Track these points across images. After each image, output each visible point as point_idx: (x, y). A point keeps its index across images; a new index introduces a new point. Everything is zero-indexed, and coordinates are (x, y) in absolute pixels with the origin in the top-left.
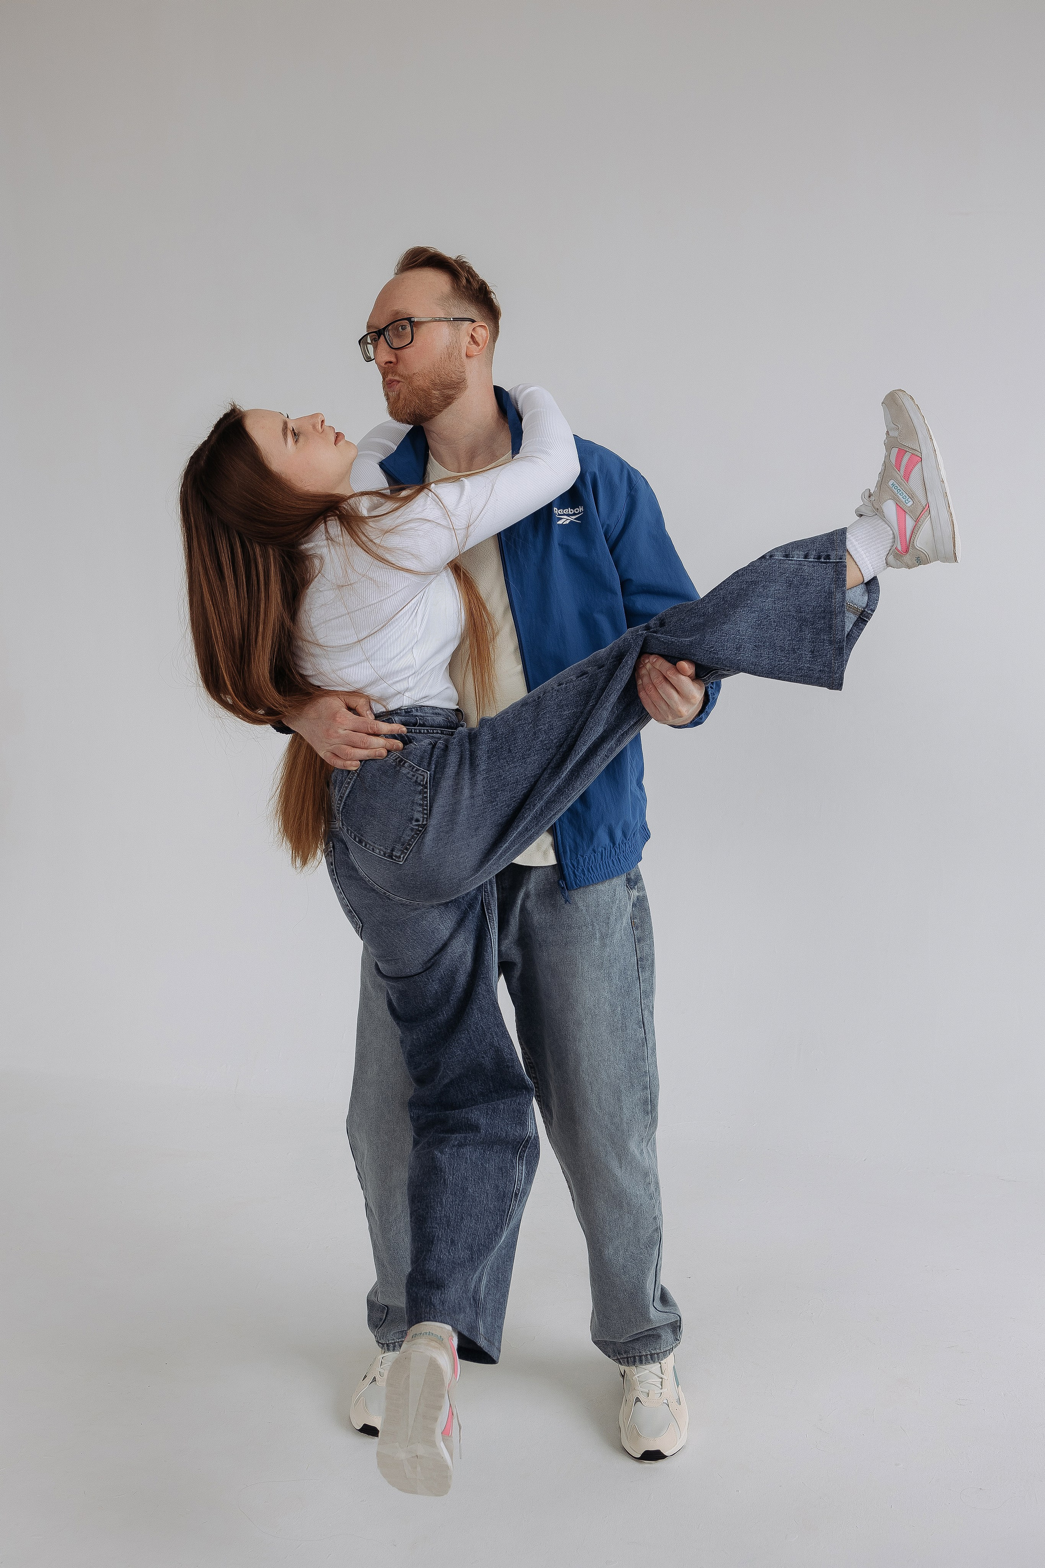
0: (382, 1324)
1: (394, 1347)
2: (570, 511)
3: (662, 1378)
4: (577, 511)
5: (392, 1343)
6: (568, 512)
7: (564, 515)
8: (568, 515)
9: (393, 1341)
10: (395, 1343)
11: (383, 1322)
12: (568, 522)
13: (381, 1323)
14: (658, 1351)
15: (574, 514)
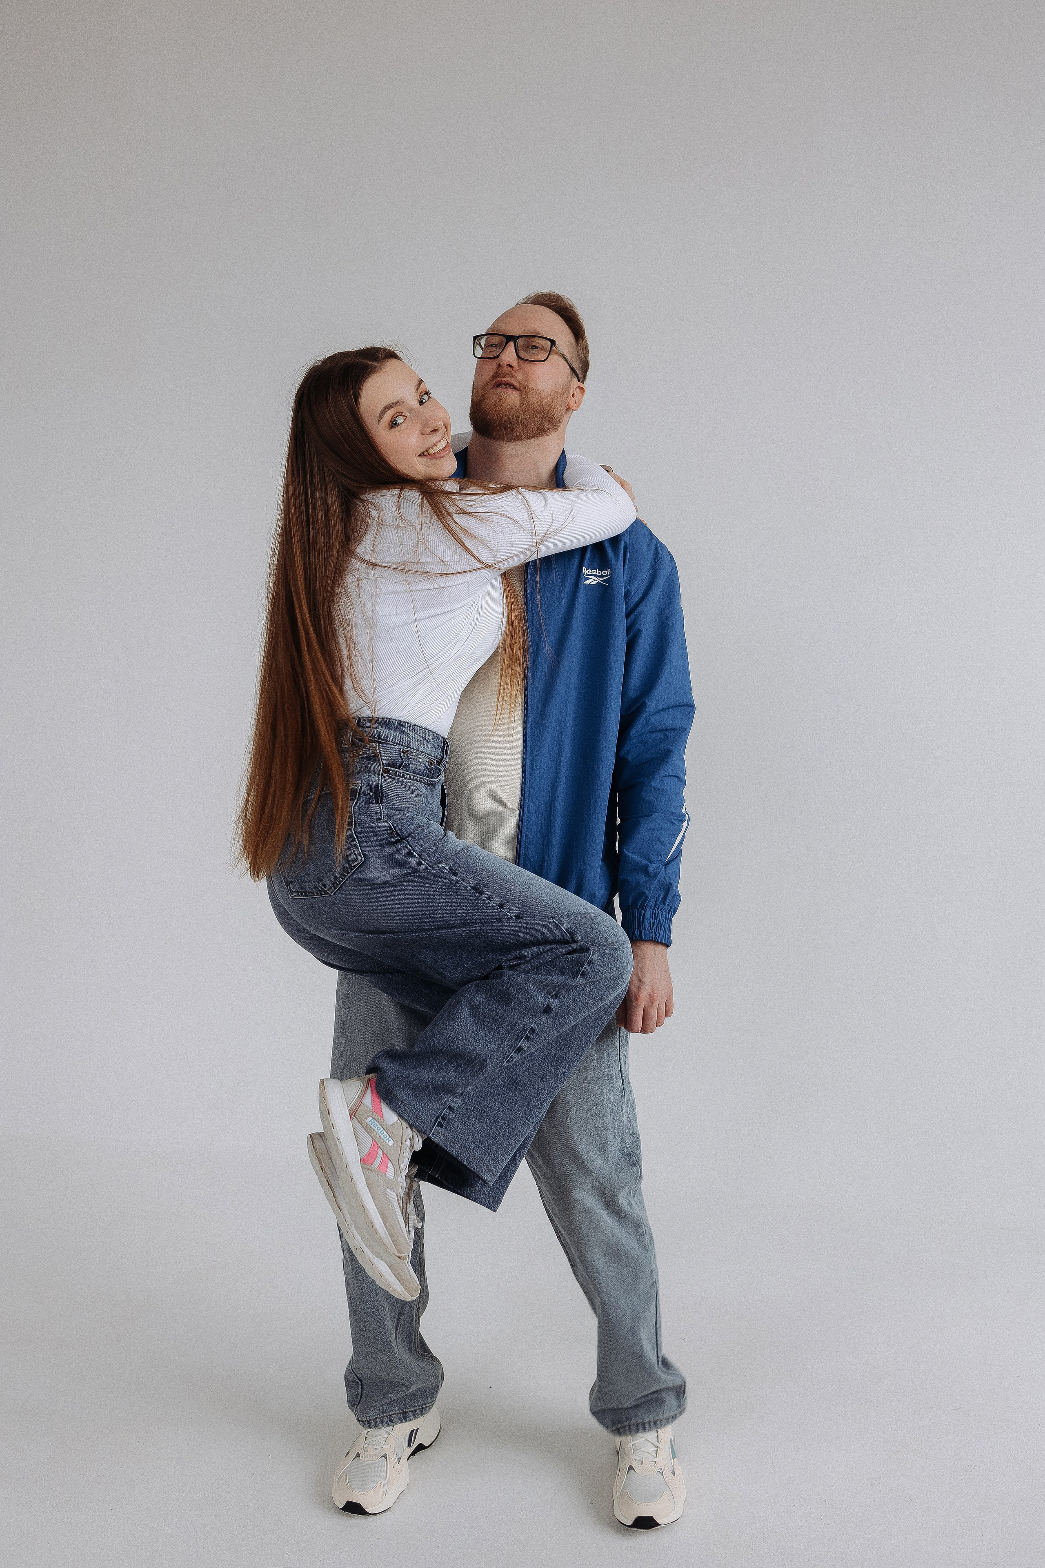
0: (360, 1401)
1: (376, 1423)
2: (598, 573)
3: (657, 1447)
4: (605, 573)
5: (373, 1419)
6: (596, 572)
7: (592, 575)
8: (596, 576)
9: (374, 1418)
10: (376, 1419)
11: (360, 1399)
12: (595, 583)
13: (358, 1400)
14: (660, 1417)
15: (602, 576)
